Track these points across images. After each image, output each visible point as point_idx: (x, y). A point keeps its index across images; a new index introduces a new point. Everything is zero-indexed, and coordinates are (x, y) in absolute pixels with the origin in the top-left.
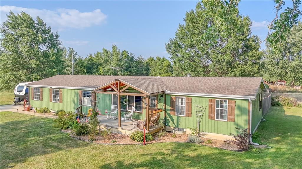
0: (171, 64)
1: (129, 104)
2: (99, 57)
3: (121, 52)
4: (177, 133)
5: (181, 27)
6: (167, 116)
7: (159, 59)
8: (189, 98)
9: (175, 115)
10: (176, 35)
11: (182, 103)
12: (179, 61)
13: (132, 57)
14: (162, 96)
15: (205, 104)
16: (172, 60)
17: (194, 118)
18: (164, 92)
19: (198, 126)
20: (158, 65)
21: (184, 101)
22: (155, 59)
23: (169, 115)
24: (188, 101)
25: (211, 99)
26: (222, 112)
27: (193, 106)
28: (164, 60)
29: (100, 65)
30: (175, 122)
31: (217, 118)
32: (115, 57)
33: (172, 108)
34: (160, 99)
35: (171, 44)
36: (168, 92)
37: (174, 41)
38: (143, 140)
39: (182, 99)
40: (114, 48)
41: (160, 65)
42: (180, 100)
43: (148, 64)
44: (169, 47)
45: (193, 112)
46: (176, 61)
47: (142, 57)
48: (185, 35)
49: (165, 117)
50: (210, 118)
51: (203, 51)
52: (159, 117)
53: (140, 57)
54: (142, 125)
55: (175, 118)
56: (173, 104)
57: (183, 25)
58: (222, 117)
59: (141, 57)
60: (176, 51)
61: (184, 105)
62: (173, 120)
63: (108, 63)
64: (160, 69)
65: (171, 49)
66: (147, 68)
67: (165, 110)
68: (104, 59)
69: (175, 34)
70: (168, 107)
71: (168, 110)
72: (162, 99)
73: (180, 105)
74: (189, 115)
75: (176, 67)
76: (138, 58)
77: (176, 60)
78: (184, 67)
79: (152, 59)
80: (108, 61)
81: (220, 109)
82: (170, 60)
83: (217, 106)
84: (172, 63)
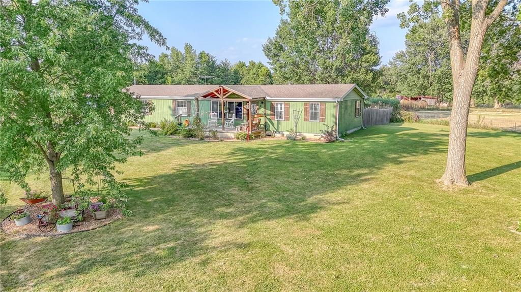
0: (270, 72)
1: (229, 111)
2: (166, 61)
3: (198, 53)
4: (278, 135)
5: (284, 23)
6: (267, 121)
7: (253, 64)
8: (287, 103)
9: (274, 120)
10: (277, 34)
11: (281, 108)
12: (281, 67)
13: (214, 62)
14: (262, 103)
15: (301, 107)
16: (272, 66)
17: (292, 121)
18: (264, 98)
19: (295, 128)
20: (251, 73)
21: (283, 106)
22: (248, 64)
23: (270, 120)
24: (286, 106)
25: (306, 103)
26: (316, 114)
27: (291, 110)
28: (260, 66)
29: (166, 73)
30: (276, 126)
31: (311, 120)
32: (189, 61)
33: (272, 113)
34: (260, 106)
35: (270, 45)
36: (268, 98)
37: (274, 41)
38: (246, 139)
39: (281, 105)
40: (188, 48)
41: (255, 74)
42: (279, 106)
43: (236, 72)
44: (267, 50)
45: (290, 116)
46: (277, 68)
47: (228, 62)
48: (288, 34)
49: (266, 123)
50: (305, 120)
51: (309, 55)
52: (260, 122)
53: (224, 62)
54: (245, 127)
55: (275, 122)
56: (273, 108)
57: (287, 20)
58: (315, 118)
59: (226, 61)
60: (277, 55)
61: (283, 110)
62: (273, 125)
63: (178, 70)
64: (255, 80)
65: (270, 52)
66: (235, 78)
67: (265, 115)
68: (172, 64)
69: (275, 32)
70: (268, 112)
71: (268, 115)
72: (263, 105)
73: (279, 110)
74: (288, 119)
75: (276, 76)
76: (222, 62)
77: (277, 66)
78: (286, 76)
79: (242, 65)
80: (178, 67)
81: (313, 111)
82: (269, 66)
83: (312, 109)
84: (272, 72)
